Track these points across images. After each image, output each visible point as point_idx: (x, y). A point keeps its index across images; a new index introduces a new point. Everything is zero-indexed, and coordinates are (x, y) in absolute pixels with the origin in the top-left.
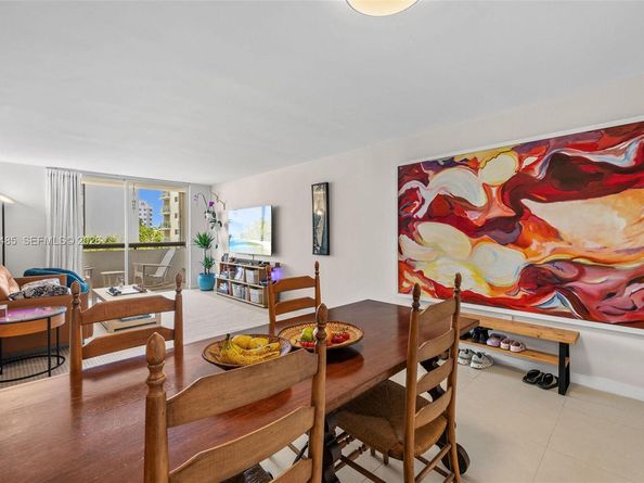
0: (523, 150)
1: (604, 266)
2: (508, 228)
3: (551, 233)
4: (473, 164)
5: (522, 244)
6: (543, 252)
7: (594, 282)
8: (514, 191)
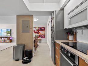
0: (39, 27)
1: (43, 35)
2: (38, 33)
3: (40, 33)
4: (35, 28)
5: (39, 34)
6: (40, 34)
7: (42, 36)
8: (38, 30)
